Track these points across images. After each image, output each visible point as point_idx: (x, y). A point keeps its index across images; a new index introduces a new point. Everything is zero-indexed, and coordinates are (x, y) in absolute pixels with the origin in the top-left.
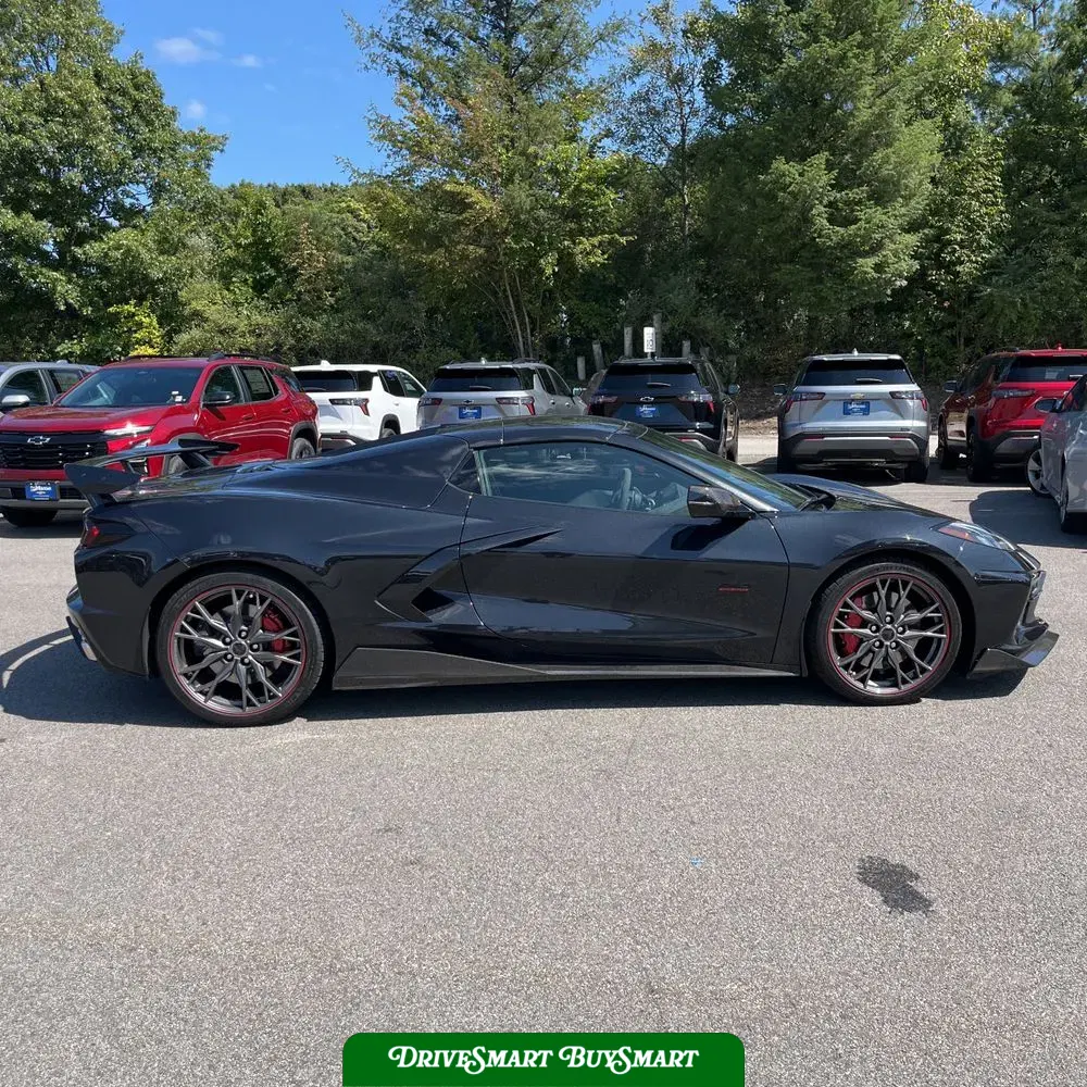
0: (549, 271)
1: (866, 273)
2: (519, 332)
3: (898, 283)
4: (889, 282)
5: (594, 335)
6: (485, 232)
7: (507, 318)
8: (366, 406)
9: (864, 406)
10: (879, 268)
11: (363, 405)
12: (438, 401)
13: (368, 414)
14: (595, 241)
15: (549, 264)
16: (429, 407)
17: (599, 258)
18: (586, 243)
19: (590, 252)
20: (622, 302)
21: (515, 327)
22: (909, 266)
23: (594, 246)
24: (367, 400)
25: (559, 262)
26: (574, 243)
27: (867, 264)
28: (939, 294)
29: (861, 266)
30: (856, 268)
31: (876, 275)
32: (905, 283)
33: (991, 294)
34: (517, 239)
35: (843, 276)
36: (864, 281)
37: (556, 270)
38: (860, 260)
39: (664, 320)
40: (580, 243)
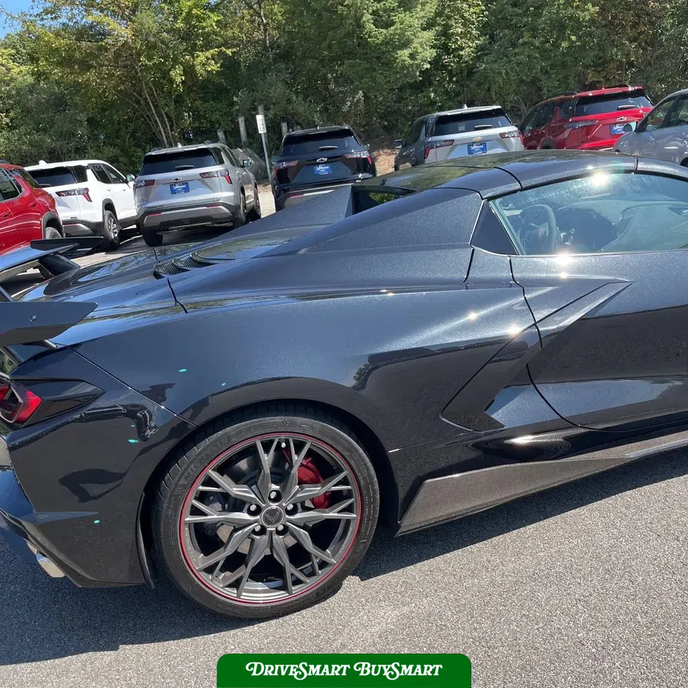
0: (178, 80)
1: (404, 61)
2: (162, 129)
3: (425, 66)
4: (418, 66)
5: (217, 126)
6: (124, 55)
7: (150, 120)
8: (87, 193)
9: (482, 146)
10: (412, 56)
11: (86, 193)
12: (151, 183)
13: (91, 201)
14: (208, 54)
15: (177, 75)
16: (145, 189)
17: (214, 67)
18: (202, 57)
19: (206, 63)
20: (235, 99)
21: (157, 126)
22: (430, 53)
23: (208, 59)
24: (87, 189)
25: (185, 73)
26: (193, 58)
27: (404, 54)
28: (450, 72)
29: (400, 56)
30: (397, 58)
31: (411, 62)
32: (429, 66)
33: (485, 69)
34: (150, 58)
35: (389, 64)
36: (403, 67)
37: (184, 79)
38: (399, 52)
39: (266, 109)
40: (197, 57)
